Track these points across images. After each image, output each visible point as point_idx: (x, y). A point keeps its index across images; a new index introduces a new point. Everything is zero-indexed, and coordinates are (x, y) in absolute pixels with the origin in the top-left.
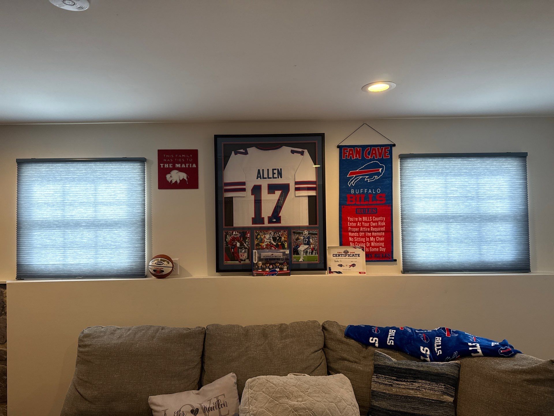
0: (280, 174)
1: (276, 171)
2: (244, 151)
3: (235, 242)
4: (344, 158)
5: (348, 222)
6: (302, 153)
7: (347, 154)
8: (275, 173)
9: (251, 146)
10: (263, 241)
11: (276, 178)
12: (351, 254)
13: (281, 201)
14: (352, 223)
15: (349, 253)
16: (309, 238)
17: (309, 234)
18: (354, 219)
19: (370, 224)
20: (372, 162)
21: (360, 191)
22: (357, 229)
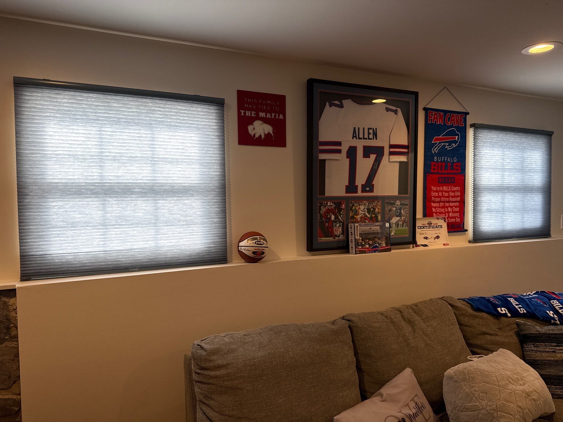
0: (375, 134)
1: (371, 131)
2: (339, 103)
3: (330, 215)
4: (429, 122)
5: (432, 192)
6: (396, 112)
7: (433, 118)
8: (370, 134)
9: (347, 97)
10: (358, 213)
11: (371, 139)
12: (434, 226)
13: (375, 167)
14: (435, 193)
15: (433, 225)
16: (400, 209)
17: (401, 204)
18: (437, 188)
19: (449, 194)
20: (451, 129)
21: (441, 159)
22: (439, 199)
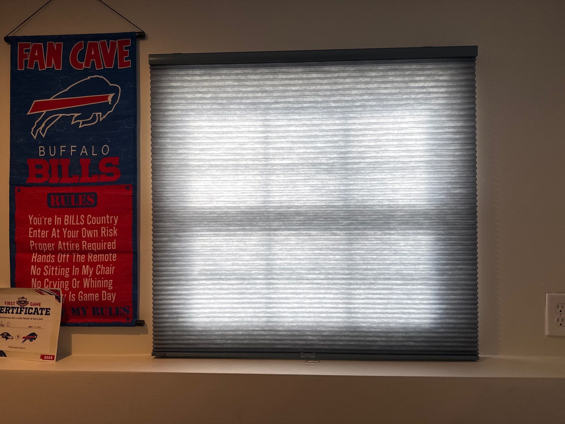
4: (21, 67)
5: (30, 229)
7: (28, 59)
12: (32, 309)
14: (39, 231)
15: (28, 306)
18: (43, 220)
19: (80, 234)
20: (89, 78)
21: (58, 150)
22: (50, 246)
